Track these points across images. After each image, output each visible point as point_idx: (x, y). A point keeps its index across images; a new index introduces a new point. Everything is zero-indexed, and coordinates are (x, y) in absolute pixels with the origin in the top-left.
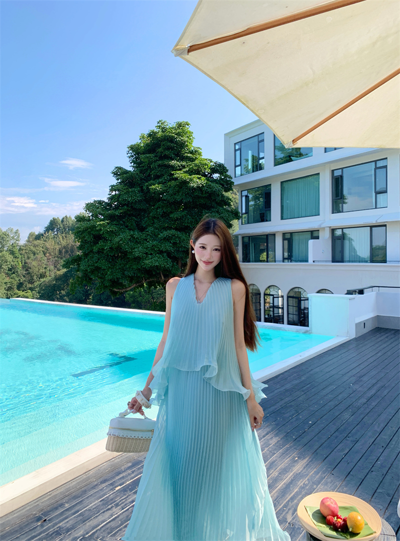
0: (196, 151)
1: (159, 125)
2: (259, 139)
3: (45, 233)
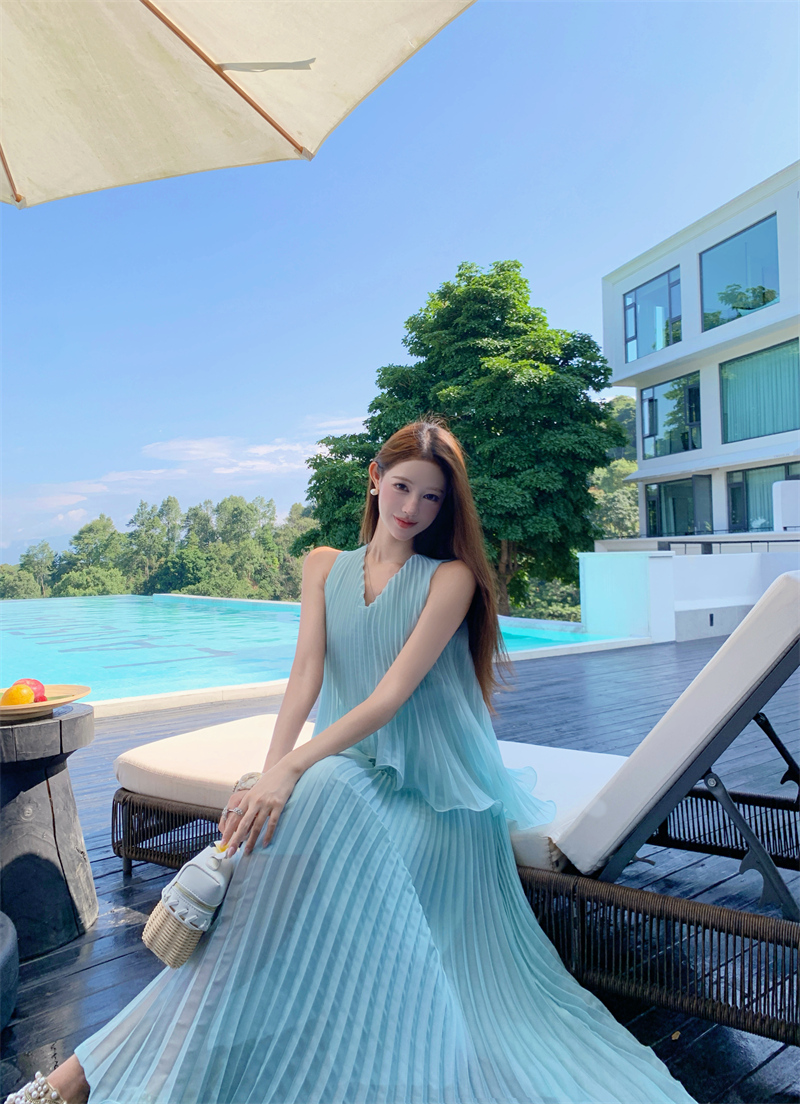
0: (534, 316)
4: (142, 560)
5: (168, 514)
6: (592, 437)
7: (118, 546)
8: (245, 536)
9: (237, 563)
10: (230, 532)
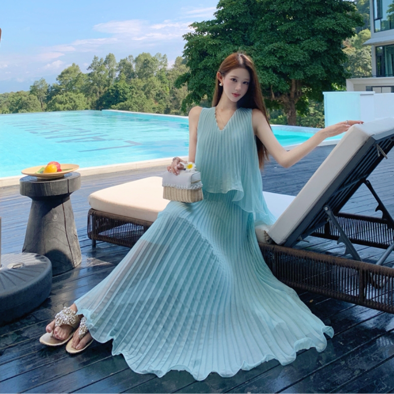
4: (95, 88)
5: (109, 63)
6: (344, 21)
7: (83, 81)
8: (151, 75)
9: (146, 90)
10: (143, 73)
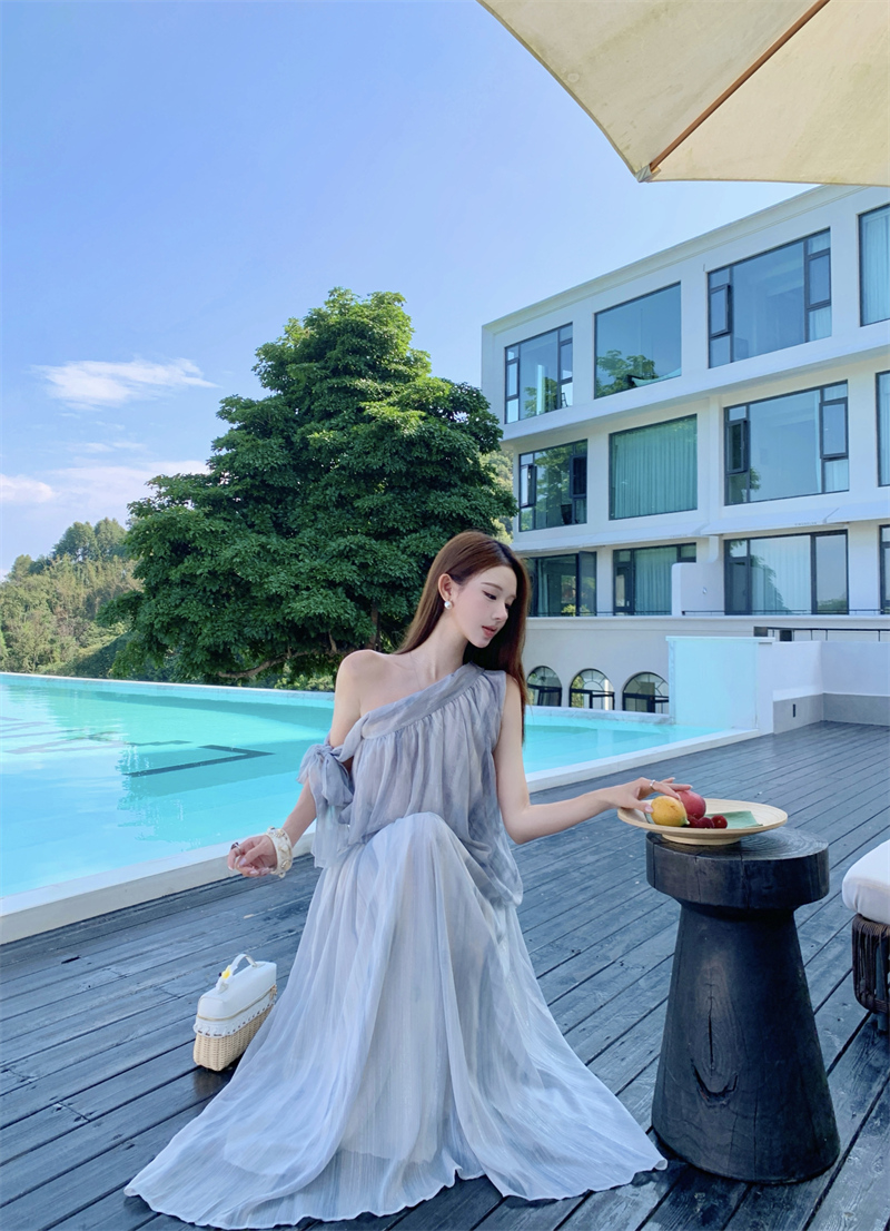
0: (416, 360)
1: (332, 298)
2: (561, 338)
3: (55, 558)
